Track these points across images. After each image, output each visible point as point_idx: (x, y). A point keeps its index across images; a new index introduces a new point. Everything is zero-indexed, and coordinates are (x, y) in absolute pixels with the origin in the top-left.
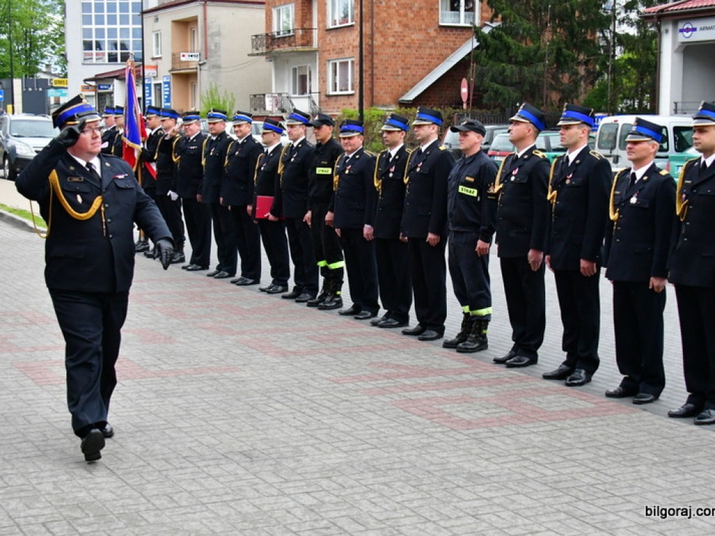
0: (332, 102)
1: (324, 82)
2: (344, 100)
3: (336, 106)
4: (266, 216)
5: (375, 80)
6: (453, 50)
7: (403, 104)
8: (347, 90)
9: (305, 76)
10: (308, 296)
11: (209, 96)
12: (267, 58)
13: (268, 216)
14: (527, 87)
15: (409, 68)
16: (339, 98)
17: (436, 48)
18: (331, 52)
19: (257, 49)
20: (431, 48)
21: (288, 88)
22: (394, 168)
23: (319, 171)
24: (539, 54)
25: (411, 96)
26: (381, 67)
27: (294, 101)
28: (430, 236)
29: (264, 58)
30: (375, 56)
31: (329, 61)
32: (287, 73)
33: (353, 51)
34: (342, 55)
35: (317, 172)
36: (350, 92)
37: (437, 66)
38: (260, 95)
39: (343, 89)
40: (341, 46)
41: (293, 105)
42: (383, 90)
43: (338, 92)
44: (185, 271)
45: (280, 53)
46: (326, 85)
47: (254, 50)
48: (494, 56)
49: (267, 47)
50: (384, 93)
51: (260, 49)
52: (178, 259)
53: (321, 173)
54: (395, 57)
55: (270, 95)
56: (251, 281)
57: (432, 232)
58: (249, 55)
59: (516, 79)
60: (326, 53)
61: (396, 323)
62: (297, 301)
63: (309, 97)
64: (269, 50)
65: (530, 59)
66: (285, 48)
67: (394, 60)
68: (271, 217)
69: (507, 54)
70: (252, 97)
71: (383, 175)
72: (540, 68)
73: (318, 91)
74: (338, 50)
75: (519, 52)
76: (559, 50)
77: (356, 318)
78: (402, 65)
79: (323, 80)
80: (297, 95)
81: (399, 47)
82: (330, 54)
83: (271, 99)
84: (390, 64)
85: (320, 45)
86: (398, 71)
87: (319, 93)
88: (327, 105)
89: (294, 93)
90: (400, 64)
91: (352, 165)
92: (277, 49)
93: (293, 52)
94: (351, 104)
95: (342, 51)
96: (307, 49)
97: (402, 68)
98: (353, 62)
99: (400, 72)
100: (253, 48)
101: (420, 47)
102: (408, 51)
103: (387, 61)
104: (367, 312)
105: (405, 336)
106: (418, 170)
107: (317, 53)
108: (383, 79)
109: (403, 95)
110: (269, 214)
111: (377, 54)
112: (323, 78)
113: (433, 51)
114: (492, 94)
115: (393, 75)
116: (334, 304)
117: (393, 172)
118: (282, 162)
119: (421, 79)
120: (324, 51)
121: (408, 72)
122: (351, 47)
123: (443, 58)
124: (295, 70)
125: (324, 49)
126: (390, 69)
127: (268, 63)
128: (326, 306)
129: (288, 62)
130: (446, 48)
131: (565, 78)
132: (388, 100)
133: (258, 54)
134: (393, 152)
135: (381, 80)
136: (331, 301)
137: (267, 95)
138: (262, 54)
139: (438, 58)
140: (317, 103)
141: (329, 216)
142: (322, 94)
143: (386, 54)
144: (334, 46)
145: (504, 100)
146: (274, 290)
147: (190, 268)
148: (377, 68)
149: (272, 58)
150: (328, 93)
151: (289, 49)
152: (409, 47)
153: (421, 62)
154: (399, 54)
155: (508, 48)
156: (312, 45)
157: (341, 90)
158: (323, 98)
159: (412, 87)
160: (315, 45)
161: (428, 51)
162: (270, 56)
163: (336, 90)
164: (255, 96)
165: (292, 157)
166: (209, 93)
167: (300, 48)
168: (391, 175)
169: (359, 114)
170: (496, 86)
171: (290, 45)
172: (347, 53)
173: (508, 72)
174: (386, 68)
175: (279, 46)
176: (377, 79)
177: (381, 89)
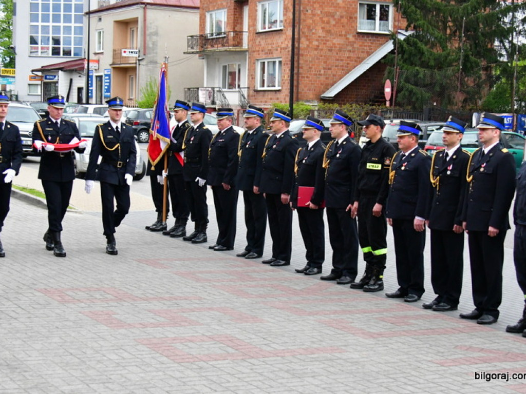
0: (260, 97)
1: (252, 78)
2: (270, 95)
3: (263, 100)
4: (306, 204)
5: (300, 78)
6: (369, 54)
7: (325, 100)
8: (274, 86)
9: (235, 72)
10: (348, 279)
11: (149, 88)
12: (199, 56)
13: (309, 205)
14: (437, 89)
15: (330, 69)
16: (267, 93)
17: (354, 52)
18: (260, 52)
19: (192, 48)
20: (350, 51)
21: (218, 83)
22: (451, 166)
23: (370, 166)
24: (448, 60)
25: (332, 93)
26: (305, 67)
27: (226, 94)
28: (491, 229)
29: (197, 55)
30: (301, 57)
31: (258, 60)
32: (217, 70)
33: (281, 52)
34: (271, 55)
35: (368, 167)
36: (277, 88)
37: (355, 67)
38: (194, 88)
39: (271, 85)
40: (270, 48)
41: (225, 98)
42: (306, 87)
43: (265, 88)
44: (212, 251)
45: (214, 52)
46: (254, 81)
47: (190, 48)
48: (409, 61)
49: (202, 47)
50: (307, 90)
51: (195, 48)
52: (202, 239)
53: (371, 168)
54: (318, 59)
55: (203, 89)
56: (283, 262)
57: (493, 226)
58: (184, 53)
59: (428, 80)
60: (255, 53)
61: (448, 307)
62: (339, 283)
63: (239, 91)
64: (203, 49)
65: (441, 64)
66: (218, 48)
67: (317, 61)
68: (312, 206)
69: (420, 59)
70: (186, 89)
71: (441, 172)
72: (450, 72)
73: (246, 86)
74: (266, 51)
75: (431, 57)
76: (466, 57)
77: (406, 301)
78: (324, 65)
79: (252, 77)
80: (226, 90)
81: (322, 50)
82: (259, 54)
83: (204, 92)
84: (313, 65)
85: (250, 46)
86: (320, 71)
87: (248, 88)
88: (255, 99)
89: (224, 87)
90: (322, 65)
91: (408, 162)
92: (210, 49)
93: (226, 51)
94: (278, 99)
95: (270, 52)
96: (238, 49)
97: (324, 68)
98: (280, 62)
99: (322, 72)
100: (188, 46)
101: (340, 51)
102: (329, 54)
103: (312, 62)
104: (414, 296)
105: (464, 320)
106: (482, 170)
107: (247, 53)
108: (307, 77)
109: (324, 92)
110: (310, 202)
111: (302, 55)
112: (252, 75)
113: (352, 55)
114: (407, 94)
115: (316, 75)
116: (377, 287)
117: (450, 170)
118: (327, 157)
119: (340, 79)
120: (254, 52)
121: (329, 72)
122: (279, 49)
123: (360, 61)
124: (225, 67)
125: (254, 50)
126: (313, 69)
127: (201, 60)
128: (370, 288)
129: (218, 60)
130: (363, 52)
131: (470, 82)
132: (311, 96)
133: (193, 53)
134: (451, 152)
135: (306, 79)
136: (374, 284)
137: (200, 89)
138: (197, 52)
139: (356, 61)
140: (246, 96)
141: (377, 207)
142: (251, 89)
143: (310, 55)
144: (264, 47)
145: (417, 99)
146: (310, 271)
147: (216, 248)
148: (302, 68)
149: (205, 56)
150: (256, 89)
151: (223, 49)
152: (331, 50)
153: (341, 63)
154: (322, 56)
155: (421, 53)
156: (242, 46)
157: (268, 86)
158: (252, 92)
159: (332, 85)
160: (245, 46)
161: (347, 54)
162: (203, 54)
163: (263, 86)
164: (189, 89)
165: (337, 153)
166: (149, 85)
167: (232, 49)
168: (449, 173)
169: (289, 108)
170: (411, 86)
171: (223, 45)
172: (275, 54)
173: (421, 75)
174: (310, 68)
175: (212, 46)
176: (302, 77)
177: (305, 87)
